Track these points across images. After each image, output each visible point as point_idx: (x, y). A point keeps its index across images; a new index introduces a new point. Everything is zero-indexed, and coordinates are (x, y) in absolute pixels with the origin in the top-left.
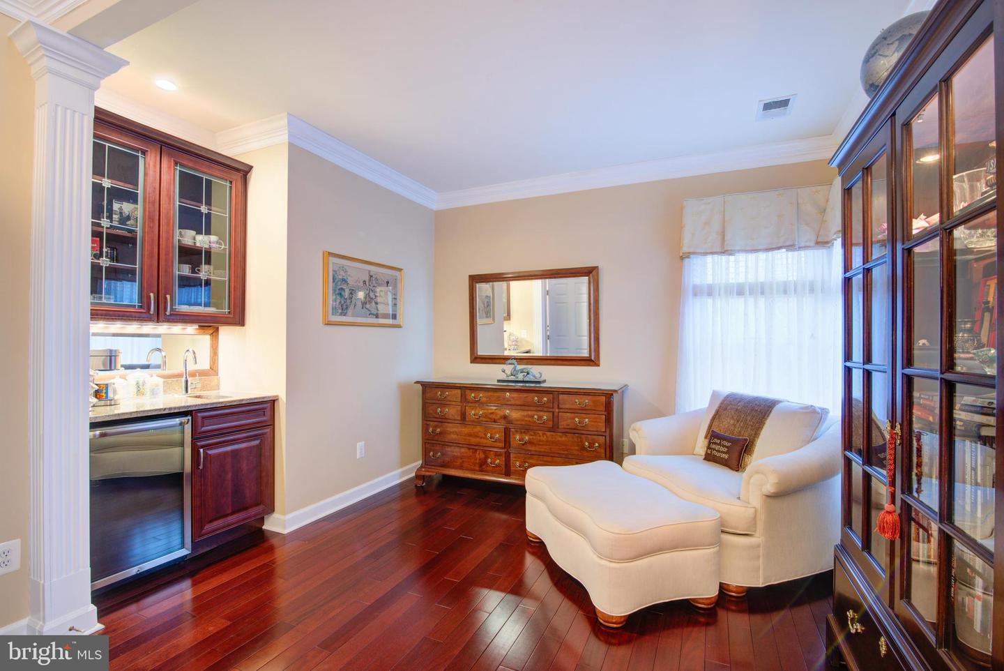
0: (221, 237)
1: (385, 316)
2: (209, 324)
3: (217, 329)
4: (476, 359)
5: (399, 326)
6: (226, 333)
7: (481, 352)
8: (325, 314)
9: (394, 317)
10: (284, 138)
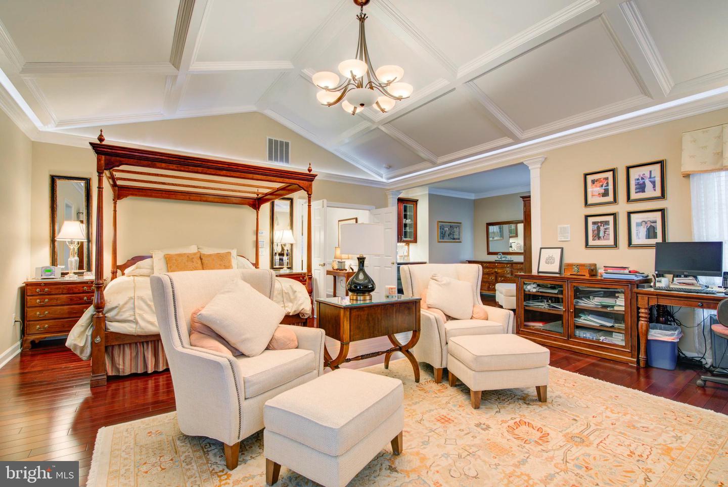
0: (412, 220)
1: (457, 239)
2: (408, 243)
3: (409, 244)
4: (489, 253)
5: (460, 242)
6: (411, 245)
7: (491, 251)
8: (438, 240)
9: (459, 239)
10: (427, 192)
